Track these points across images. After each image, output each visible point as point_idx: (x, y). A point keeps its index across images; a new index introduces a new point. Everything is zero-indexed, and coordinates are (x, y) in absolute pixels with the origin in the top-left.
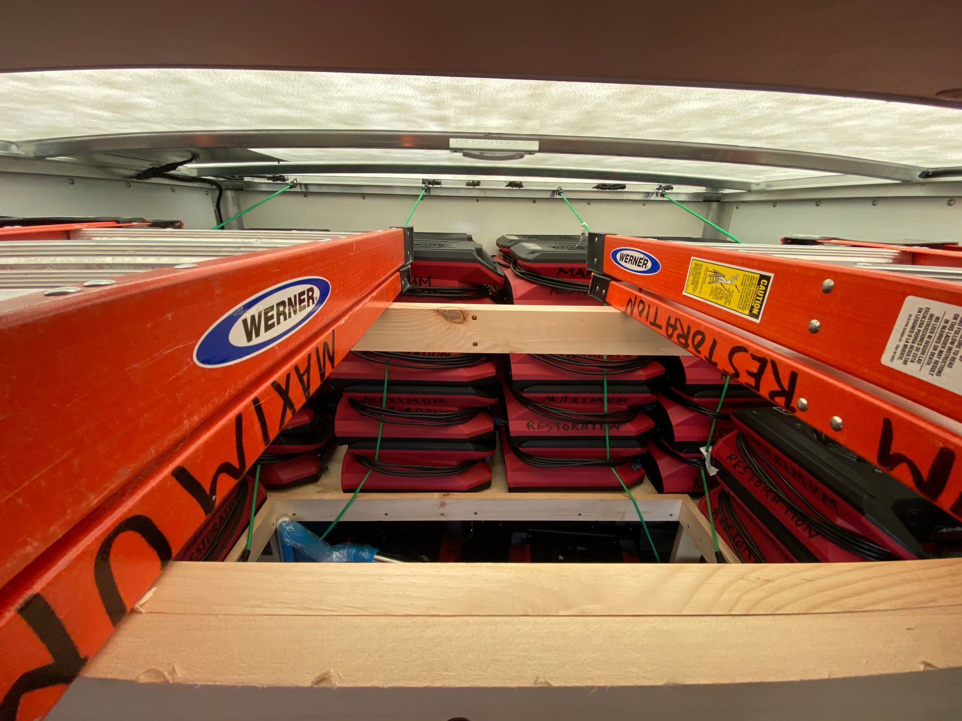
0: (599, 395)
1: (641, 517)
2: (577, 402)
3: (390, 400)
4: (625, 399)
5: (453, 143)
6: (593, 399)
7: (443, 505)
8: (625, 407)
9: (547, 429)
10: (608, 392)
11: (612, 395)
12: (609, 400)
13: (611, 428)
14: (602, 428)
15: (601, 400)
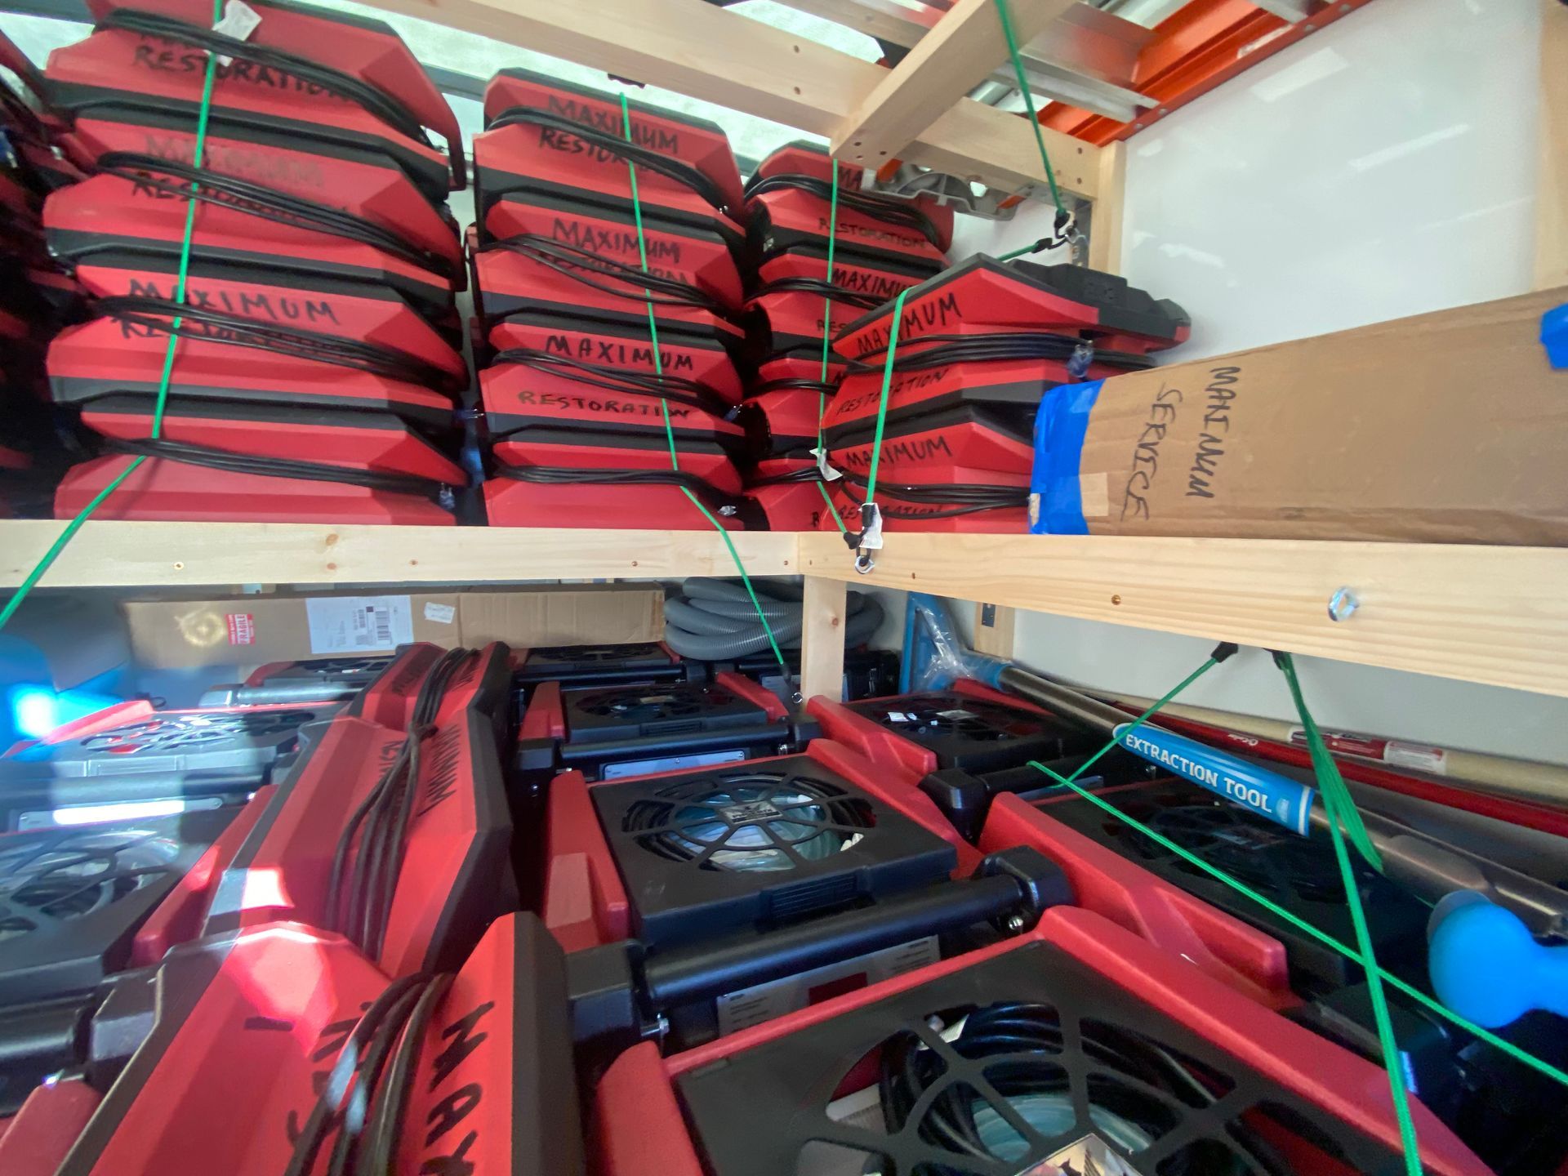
0: (642, 345)
1: (741, 568)
4: (688, 360)
6: (636, 354)
7: (332, 541)
9: (558, 406)
10: (659, 341)
11: (666, 348)
12: (662, 356)
13: (672, 414)
14: (658, 412)
15: (649, 354)
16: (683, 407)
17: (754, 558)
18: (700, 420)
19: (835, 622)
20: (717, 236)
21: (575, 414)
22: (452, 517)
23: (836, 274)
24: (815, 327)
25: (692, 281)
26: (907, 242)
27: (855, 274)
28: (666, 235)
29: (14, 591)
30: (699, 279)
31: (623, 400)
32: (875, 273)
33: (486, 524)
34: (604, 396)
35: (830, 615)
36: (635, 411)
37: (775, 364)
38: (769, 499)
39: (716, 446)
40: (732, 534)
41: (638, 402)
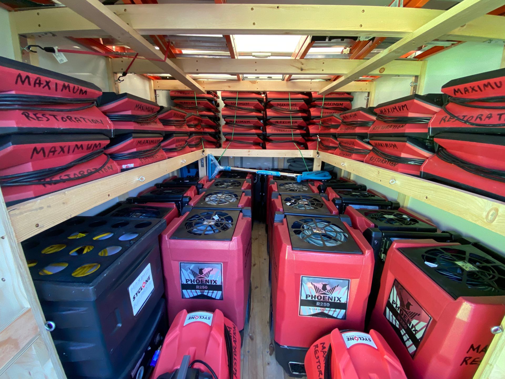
0: (289, 121)
1: (302, 156)
2: (284, 124)
3: (236, 121)
4: (296, 122)
5: (253, 54)
6: (288, 122)
7: (249, 151)
8: (297, 125)
9: (276, 131)
10: (292, 120)
11: (293, 121)
12: (292, 122)
13: (293, 131)
14: (291, 131)
15: (290, 122)
16: (295, 130)
17: (305, 154)
18: (298, 131)
19: (319, 166)
20: (303, 101)
21: (279, 132)
22: (261, 148)
23: (324, 104)
24: (320, 114)
25: (298, 109)
26: (340, 95)
27: (328, 103)
28: (294, 102)
29: (220, 156)
30: (300, 108)
31: (286, 130)
32: (332, 102)
33: (266, 149)
34: (283, 129)
35: (318, 164)
36: (287, 131)
37: (312, 121)
38: (309, 144)
39: (300, 136)
40: (301, 150)
41: (288, 130)
